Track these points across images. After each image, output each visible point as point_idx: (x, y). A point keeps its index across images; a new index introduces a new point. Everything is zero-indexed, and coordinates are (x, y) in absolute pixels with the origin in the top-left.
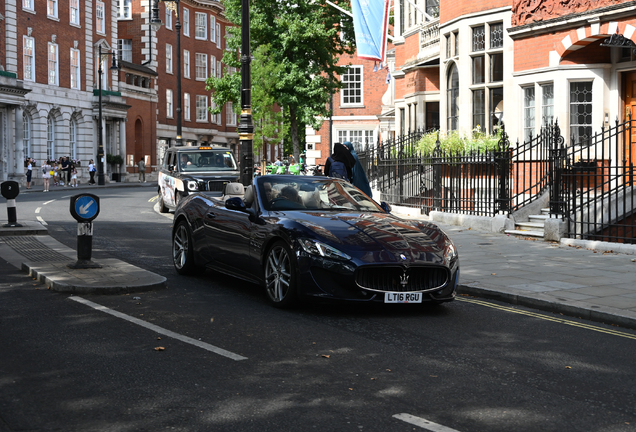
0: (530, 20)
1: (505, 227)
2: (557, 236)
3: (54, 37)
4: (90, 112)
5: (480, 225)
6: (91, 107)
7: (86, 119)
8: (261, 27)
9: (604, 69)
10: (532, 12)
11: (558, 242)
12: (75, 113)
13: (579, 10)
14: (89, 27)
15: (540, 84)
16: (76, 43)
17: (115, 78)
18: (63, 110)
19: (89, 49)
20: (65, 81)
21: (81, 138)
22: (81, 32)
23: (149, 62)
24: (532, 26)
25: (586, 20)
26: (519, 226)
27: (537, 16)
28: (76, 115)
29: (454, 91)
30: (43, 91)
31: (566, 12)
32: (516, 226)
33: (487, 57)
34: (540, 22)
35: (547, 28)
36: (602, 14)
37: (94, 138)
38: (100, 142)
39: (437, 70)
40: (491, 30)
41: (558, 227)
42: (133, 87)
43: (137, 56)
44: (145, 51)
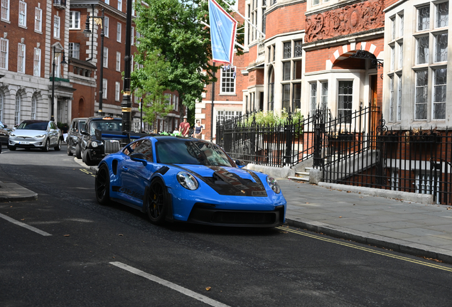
0: (315, 39)
1: (288, 175)
2: (316, 181)
3: (22, 39)
4: (46, 93)
5: (275, 173)
6: (47, 89)
7: (44, 97)
8: (159, 37)
9: (360, 73)
10: (317, 34)
11: (317, 184)
12: (35, 93)
13: (344, 34)
14: (48, 33)
15: (321, 81)
16: (38, 44)
17: (66, 69)
18: (27, 90)
19: (48, 49)
20: (29, 71)
21: (39, 110)
22: (42, 37)
23: (91, 59)
24: (316, 43)
25: (347, 41)
26: (298, 174)
27: (319, 37)
28: (36, 95)
29: (272, 84)
30: (14, 77)
31: (337, 35)
32: (296, 174)
33: (292, 62)
34: (322, 41)
35: (325, 45)
36: (356, 37)
37: (49, 111)
38: (52, 114)
39: (263, 70)
40: (295, 45)
41: (317, 175)
42: (78, 76)
43: (83, 55)
44: (88, 52)
